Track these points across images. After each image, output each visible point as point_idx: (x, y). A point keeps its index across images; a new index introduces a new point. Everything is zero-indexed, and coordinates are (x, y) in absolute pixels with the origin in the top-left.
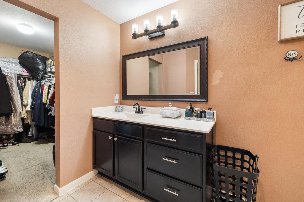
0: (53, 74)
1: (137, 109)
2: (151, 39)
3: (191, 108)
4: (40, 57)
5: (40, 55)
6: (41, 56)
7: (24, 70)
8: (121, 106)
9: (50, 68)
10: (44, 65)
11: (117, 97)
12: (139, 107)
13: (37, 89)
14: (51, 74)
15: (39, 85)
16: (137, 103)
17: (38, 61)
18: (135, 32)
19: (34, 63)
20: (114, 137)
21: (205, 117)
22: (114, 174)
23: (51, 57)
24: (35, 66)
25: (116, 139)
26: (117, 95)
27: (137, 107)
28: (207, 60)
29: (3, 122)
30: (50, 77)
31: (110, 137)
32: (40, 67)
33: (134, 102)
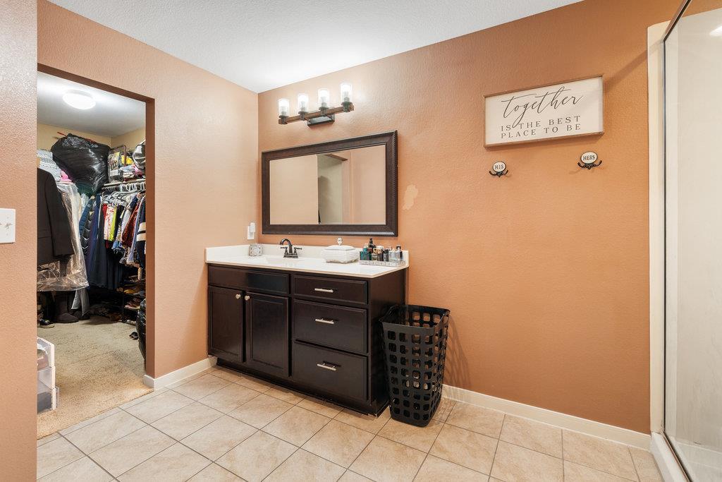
0: (124, 182)
1: (288, 249)
2: (312, 125)
3: (370, 246)
4: (96, 146)
5: (95, 143)
6: (98, 144)
7: (63, 173)
8: (259, 245)
9: (117, 171)
10: (104, 164)
11: (252, 228)
12: (291, 246)
13: (91, 213)
14: (119, 183)
15: (95, 204)
16: (286, 240)
17: (92, 154)
18: (283, 113)
19: (85, 159)
20: (244, 294)
21: (388, 260)
22: (244, 359)
23: (120, 148)
24: (86, 165)
25: (247, 298)
26: (253, 225)
27: (288, 246)
28: (397, 168)
29: (58, 270)
30: (117, 189)
31: (238, 296)
32: (96, 167)
33: (281, 237)
